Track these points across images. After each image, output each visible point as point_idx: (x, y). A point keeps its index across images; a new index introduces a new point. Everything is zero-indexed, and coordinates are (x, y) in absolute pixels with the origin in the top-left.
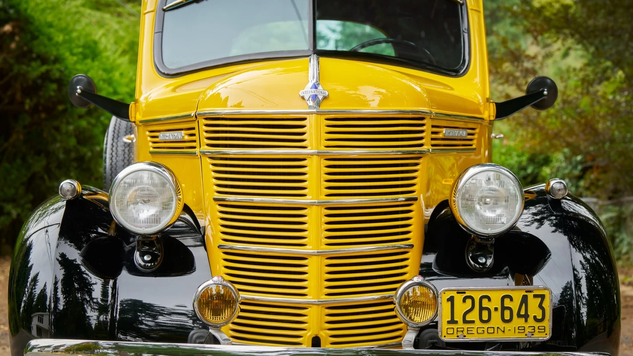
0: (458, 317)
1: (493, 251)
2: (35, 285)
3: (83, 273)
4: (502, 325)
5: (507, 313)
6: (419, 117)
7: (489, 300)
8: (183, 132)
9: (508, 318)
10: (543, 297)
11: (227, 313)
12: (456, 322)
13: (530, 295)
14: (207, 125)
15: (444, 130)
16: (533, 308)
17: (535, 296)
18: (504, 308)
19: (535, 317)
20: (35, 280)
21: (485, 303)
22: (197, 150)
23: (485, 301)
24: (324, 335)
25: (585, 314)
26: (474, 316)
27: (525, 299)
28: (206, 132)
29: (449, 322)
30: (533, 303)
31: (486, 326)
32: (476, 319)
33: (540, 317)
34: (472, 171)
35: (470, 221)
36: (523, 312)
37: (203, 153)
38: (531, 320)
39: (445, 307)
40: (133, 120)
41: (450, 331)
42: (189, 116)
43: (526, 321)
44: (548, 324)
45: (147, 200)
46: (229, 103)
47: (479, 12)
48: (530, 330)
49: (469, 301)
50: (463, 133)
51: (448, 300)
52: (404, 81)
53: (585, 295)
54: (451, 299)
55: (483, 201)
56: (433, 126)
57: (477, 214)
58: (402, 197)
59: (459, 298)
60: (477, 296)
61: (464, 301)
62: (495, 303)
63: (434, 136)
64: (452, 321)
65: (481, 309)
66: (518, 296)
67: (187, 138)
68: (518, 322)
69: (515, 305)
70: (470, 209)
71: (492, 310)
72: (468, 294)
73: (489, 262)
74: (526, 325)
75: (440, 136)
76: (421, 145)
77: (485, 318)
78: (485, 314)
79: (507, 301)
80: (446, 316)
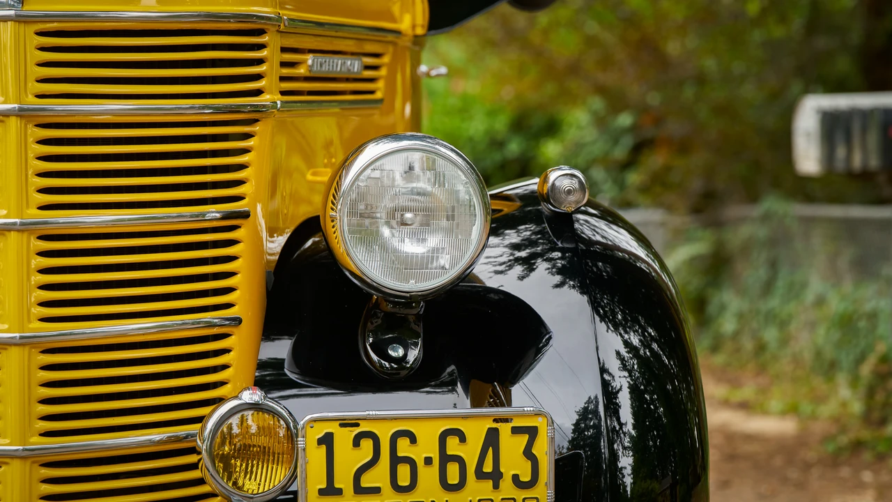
0: (344, 480)
1: (420, 330)
4: (442, 497)
5: (453, 469)
6: (253, 28)
7: (413, 439)
9: (456, 481)
10: (532, 432)
12: (339, 492)
13: (505, 429)
15: (310, 59)
16: (512, 458)
17: (516, 431)
18: (445, 459)
19: (515, 478)
21: (404, 448)
23: (403, 444)
25: (628, 471)
26: (378, 476)
27: (492, 439)
29: (322, 492)
30: (512, 446)
31: (406, 499)
32: (384, 486)
33: (526, 477)
34: (372, 151)
35: (368, 264)
36: (488, 467)
38: (506, 483)
39: (315, 458)
43: (496, 486)
44: (544, 492)
49: (367, 444)
50: (354, 65)
51: (320, 442)
53: (629, 428)
54: (327, 441)
55: (397, 218)
56: (285, 50)
57: (384, 247)
58: (213, 211)
59: (344, 438)
60: (385, 433)
61: (356, 443)
62: (427, 446)
63: (286, 71)
64: (331, 490)
65: (395, 460)
66: (476, 431)
68: (477, 489)
69: (470, 452)
70: (369, 237)
71: (420, 463)
72: (364, 427)
73: (413, 354)
74: (497, 497)
75: (301, 71)
76: (258, 92)
77: (404, 481)
78: (404, 472)
79: (453, 443)
80: (317, 479)
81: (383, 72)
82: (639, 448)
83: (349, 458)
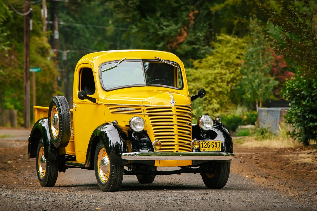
0: (204, 147)
2: (111, 143)
4: (212, 148)
5: (213, 146)
10: (219, 142)
18: (212, 145)
20: (110, 142)
23: (208, 143)
24: (178, 151)
26: (206, 146)
27: (216, 143)
30: (218, 144)
32: (207, 147)
33: (219, 146)
35: (203, 128)
38: (217, 147)
39: (201, 145)
41: (202, 150)
44: (220, 148)
49: (205, 143)
54: (202, 143)
58: (189, 123)
62: (210, 144)
64: (202, 148)
65: (208, 145)
68: (215, 148)
69: (214, 144)
70: (203, 125)
72: (205, 142)
74: (216, 148)
77: (209, 147)
83: (204, 145)
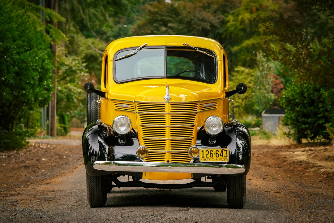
0: (205, 156)
1: (216, 139)
3: (104, 145)
4: (216, 158)
5: (217, 155)
6: (196, 102)
7: (213, 151)
8: (130, 105)
10: (227, 151)
11: (145, 155)
13: (223, 150)
14: (138, 105)
15: (204, 105)
17: (225, 151)
18: (216, 154)
19: (225, 156)
22: (135, 111)
23: (212, 152)
24: (170, 160)
26: (208, 155)
27: (222, 151)
28: (138, 107)
30: (224, 153)
31: (212, 158)
32: (209, 156)
34: (210, 117)
35: (209, 131)
36: (221, 155)
37: (136, 112)
38: (224, 157)
39: (201, 153)
40: (107, 98)
41: (202, 159)
42: (132, 102)
44: (228, 158)
45: (122, 125)
46: (144, 99)
47: (221, 61)
48: (224, 159)
49: (207, 152)
50: (212, 104)
51: (202, 151)
52: (192, 93)
54: (203, 151)
55: (212, 126)
56: (200, 104)
57: (210, 129)
58: (191, 125)
59: (205, 151)
60: (209, 151)
61: (206, 152)
62: (214, 152)
63: (200, 107)
64: (203, 157)
65: (211, 154)
66: (220, 151)
67: (131, 107)
68: (220, 157)
69: (219, 153)
70: (209, 128)
71: (213, 154)
72: (207, 150)
73: (215, 142)
74: (222, 158)
75: (203, 107)
76: (196, 110)
77: (212, 156)
78: (212, 155)
79: (217, 152)
80: (202, 156)
81: (217, 104)
82: (243, 154)
83: (205, 153)
